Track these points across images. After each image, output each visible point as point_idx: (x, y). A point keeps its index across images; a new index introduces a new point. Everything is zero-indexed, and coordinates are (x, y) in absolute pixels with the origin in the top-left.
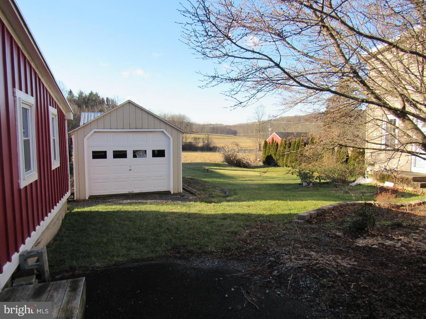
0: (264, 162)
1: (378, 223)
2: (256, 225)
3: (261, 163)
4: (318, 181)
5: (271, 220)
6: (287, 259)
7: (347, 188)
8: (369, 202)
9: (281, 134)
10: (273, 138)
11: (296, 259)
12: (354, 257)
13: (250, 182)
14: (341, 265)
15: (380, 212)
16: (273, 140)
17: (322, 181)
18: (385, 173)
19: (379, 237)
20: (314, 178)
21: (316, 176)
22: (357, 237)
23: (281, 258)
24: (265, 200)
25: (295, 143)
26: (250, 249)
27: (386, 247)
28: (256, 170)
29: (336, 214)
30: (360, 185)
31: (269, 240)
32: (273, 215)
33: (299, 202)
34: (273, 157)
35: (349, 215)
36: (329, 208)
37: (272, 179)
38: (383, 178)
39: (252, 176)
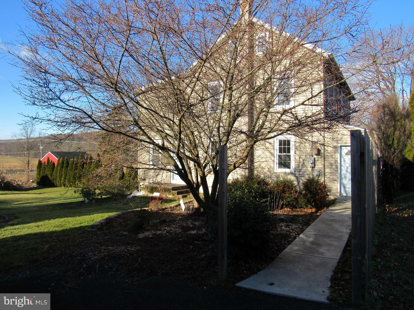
0: (38, 183)
1: (151, 222)
2: (53, 240)
3: (34, 185)
4: (99, 197)
5: (66, 234)
6: (91, 255)
7: (125, 200)
8: (144, 208)
9: (57, 154)
10: (48, 158)
11: (98, 253)
12: (138, 245)
13: (28, 204)
14: (130, 250)
15: (152, 214)
16: (48, 160)
17: (103, 197)
18: (155, 185)
19: (152, 230)
20: (96, 195)
21: (97, 193)
22: (138, 233)
23: (87, 255)
24: (54, 218)
25: (73, 163)
26: (57, 256)
27: (157, 235)
28: (30, 192)
29: (121, 221)
30: (135, 197)
31: (71, 247)
32: (67, 230)
33: (87, 216)
34: (49, 177)
35: (130, 220)
36: (115, 216)
37: (51, 200)
38: (153, 189)
39: (28, 199)
